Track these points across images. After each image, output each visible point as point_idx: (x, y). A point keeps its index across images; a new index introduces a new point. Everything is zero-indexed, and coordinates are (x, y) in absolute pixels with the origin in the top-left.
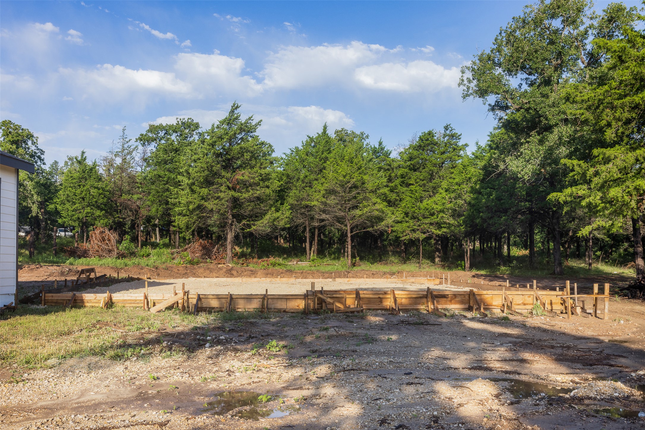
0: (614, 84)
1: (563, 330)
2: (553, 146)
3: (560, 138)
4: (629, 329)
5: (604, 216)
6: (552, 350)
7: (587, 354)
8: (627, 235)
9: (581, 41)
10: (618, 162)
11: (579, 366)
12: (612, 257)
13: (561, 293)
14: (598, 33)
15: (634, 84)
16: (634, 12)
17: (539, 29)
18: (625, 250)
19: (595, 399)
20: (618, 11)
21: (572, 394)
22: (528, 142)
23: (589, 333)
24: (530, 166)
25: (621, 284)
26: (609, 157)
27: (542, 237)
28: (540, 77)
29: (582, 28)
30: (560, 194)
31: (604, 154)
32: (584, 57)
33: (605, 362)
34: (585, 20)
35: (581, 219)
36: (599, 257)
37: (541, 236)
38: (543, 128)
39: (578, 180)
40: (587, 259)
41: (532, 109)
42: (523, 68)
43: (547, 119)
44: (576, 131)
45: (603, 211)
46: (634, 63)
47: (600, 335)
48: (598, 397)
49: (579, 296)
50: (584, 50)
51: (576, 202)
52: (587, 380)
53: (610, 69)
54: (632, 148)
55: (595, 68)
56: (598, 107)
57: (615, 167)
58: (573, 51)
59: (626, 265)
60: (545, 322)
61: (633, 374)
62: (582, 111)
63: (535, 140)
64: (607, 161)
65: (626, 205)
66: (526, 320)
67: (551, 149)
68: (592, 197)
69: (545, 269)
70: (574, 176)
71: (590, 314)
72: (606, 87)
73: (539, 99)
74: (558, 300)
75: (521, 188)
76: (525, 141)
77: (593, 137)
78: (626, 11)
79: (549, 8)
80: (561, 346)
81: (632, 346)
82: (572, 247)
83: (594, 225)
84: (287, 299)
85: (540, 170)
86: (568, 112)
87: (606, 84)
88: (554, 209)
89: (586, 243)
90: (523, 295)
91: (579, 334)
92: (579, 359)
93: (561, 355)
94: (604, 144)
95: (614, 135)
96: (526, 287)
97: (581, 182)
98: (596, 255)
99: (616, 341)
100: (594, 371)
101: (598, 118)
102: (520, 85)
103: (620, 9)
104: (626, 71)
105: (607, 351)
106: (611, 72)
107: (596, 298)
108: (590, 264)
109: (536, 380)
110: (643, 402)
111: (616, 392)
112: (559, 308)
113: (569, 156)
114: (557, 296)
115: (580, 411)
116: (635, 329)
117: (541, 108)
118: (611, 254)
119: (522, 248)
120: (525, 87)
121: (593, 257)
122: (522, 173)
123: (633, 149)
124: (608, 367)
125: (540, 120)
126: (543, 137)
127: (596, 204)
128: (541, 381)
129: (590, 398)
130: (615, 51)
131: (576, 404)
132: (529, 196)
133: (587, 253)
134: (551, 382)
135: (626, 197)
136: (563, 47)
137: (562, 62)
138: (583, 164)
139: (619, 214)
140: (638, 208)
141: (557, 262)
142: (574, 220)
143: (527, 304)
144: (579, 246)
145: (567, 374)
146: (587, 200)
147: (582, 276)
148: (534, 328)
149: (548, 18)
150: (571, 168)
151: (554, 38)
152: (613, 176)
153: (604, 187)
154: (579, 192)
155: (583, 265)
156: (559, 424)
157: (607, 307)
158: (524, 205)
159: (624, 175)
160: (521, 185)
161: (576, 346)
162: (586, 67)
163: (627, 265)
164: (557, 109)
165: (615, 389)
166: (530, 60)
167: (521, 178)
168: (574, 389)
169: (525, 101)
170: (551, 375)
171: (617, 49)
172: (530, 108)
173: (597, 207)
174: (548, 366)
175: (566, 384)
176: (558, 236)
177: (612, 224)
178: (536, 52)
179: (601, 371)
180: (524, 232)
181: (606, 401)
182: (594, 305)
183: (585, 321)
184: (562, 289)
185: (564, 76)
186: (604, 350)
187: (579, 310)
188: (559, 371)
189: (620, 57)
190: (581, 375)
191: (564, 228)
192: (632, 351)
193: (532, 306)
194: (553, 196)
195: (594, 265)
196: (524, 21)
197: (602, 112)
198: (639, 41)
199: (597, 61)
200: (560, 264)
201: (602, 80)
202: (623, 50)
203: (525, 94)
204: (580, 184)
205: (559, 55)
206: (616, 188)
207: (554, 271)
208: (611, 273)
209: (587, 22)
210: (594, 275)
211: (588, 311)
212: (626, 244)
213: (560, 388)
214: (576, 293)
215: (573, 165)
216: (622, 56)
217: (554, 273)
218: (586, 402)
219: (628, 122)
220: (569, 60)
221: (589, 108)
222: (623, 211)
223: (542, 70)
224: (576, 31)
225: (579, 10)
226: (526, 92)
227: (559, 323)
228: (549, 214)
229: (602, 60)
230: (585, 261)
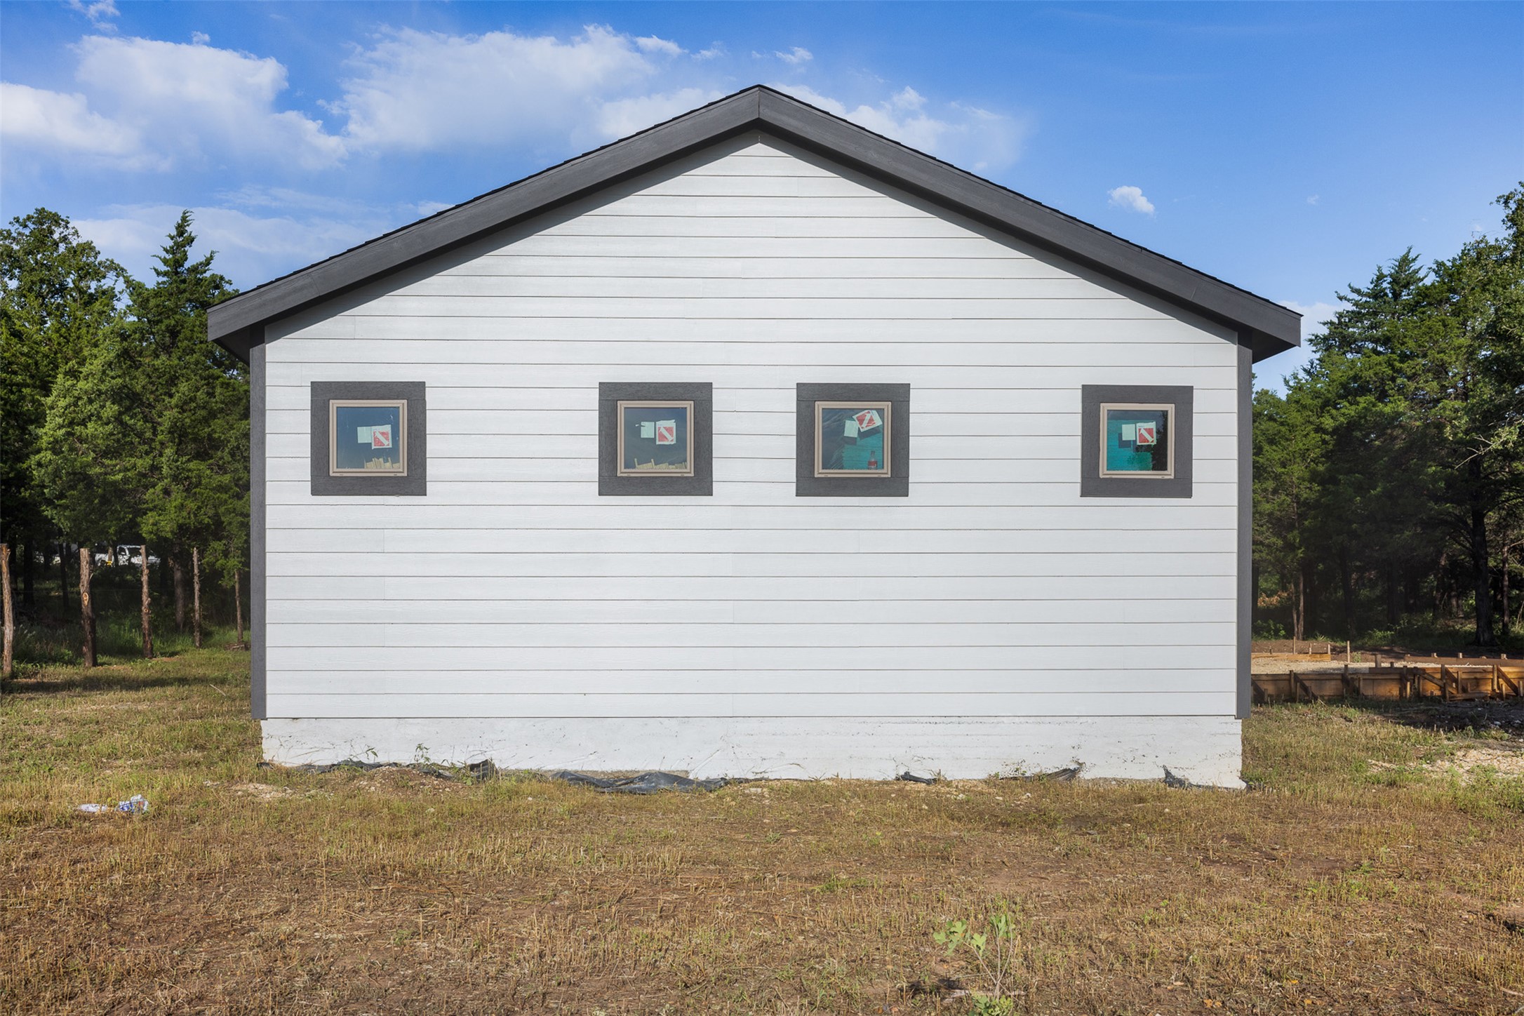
84: (1374, 679)
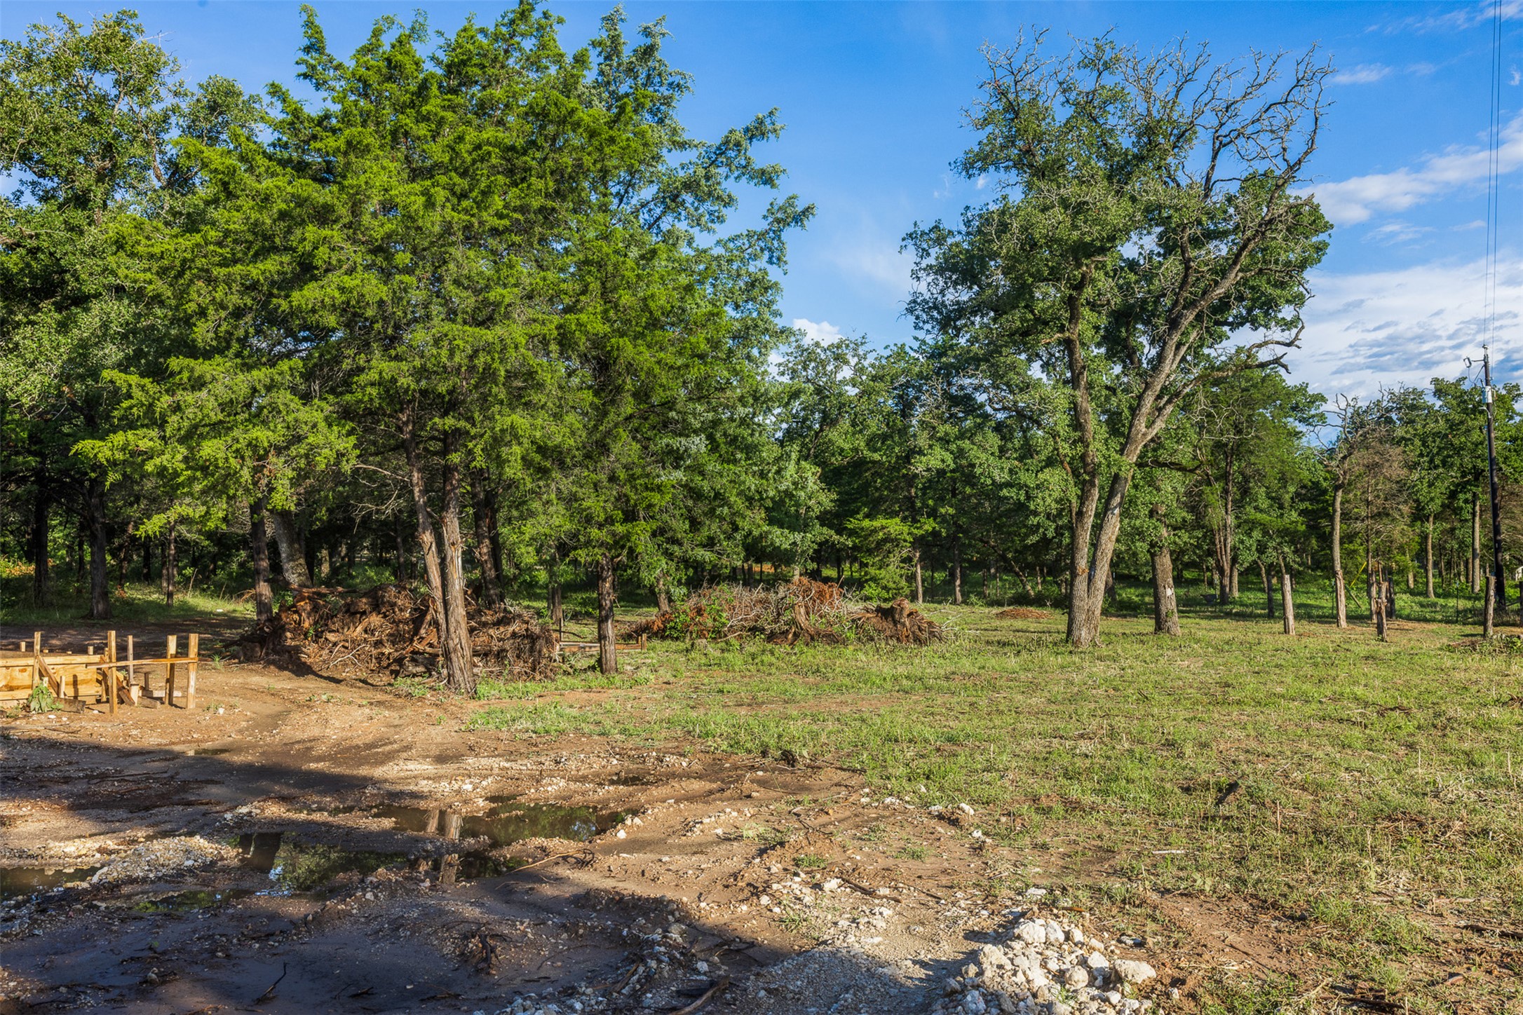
0: (213, 234)
1: (96, 739)
2: (89, 338)
3: (105, 325)
4: (234, 724)
5: (192, 495)
6: (65, 787)
7: (142, 786)
8: (244, 535)
9: (156, 133)
10: (219, 389)
11: (122, 813)
12: (217, 578)
13: (97, 658)
14: (189, 127)
15: (251, 243)
16: (256, 106)
17: (64, 85)
18: (241, 565)
19: (145, 880)
20: (227, 94)
21: (95, 879)
22: (33, 323)
23: (152, 740)
24: (35, 377)
25: (228, 633)
26: (200, 377)
27: (67, 536)
28: (64, 187)
29: (157, 108)
30: (101, 443)
31: (192, 371)
32: (161, 167)
33: (176, 798)
34: (163, 92)
35: (154, 500)
36: (188, 579)
37: (66, 532)
38: (69, 298)
39: (139, 416)
40: (165, 584)
41: (43, 253)
42: (25, 158)
43: (77, 280)
44: (138, 316)
45: (190, 485)
46: (251, 203)
47: (173, 743)
48: (151, 875)
49: (136, 662)
50: (161, 152)
51: (133, 463)
52: (134, 841)
53: (207, 203)
54: (244, 365)
55: (183, 195)
56: (181, 274)
57: (212, 399)
58: (137, 150)
59: (240, 596)
60: (55, 725)
61: (228, 816)
62: (149, 276)
63: (49, 320)
64: (198, 384)
65: (231, 475)
66: (13, 724)
67: (84, 345)
68: (167, 456)
69: (70, 607)
70: (131, 408)
71: (160, 699)
72: (198, 238)
73: (62, 234)
74: (92, 673)
75: (19, 423)
76: (25, 320)
77: (173, 332)
78: (241, 99)
79: (87, 45)
80: (86, 776)
81: (235, 758)
82: (135, 557)
83: (172, 515)
85: (58, 388)
86: (122, 272)
87: (198, 231)
88: (93, 475)
89: (163, 551)
90: (7, 667)
91: (132, 744)
92: (122, 798)
93: (85, 795)
94: (193, 351)
95: (211, 335)
96: (18, 647)
97: (146, 422)
98: (184, 575)
99: (205, 751)
100: (152, 820)
101: (182, 295)
102: (18, 195)
103: (231, 92)
104: (235, 213)
105: (185, 775)
106: (211, 209)
107: (172, 666)
108: (170, 595)
109: (16, 862)
110: (239, 869)
111: (188, 859)
112: (93, 692)
113: (123, 367)
114: (87, 665)
115: (109, 913)
116: (244, 724)
117: (66, 254)
118: (214, 571)
119: (20, 558)
120: (29, 200)
121: (177, 578)
122: (18, 390)
123: (247, 367)
124: (181, 808)
125: (63, 279)
126: (68, 318)
127: (175, 470)
128: (28, 861)
129: (132, 881)
130: (216, 170)
131: (103, 900)
132: (35, 444)
133: (165, 572)
134: (52, 861)
135: (232, 460)
136: (117, 136)
137: (114, 165)
138: (149, 386)
139: (222, 492)
140: (255, 484)
141: (98, 590)
142: (137, 500)
143: (18, 688)
144: (147, 558)
145: (91, 836)
146: (157, 461)
147: (151, 620)
148: (29, 741)
149: (84, 66)
150: (125, 391)
151: (98, 112)
152: (208, 416)
153: (191, 436)
154: (140, 443)
155: (155, 596)
156: (55, 954)
157: (192, 683)
158: (24, 463)
159: (229, 415)
160: (17, 417)
161: (120, 772)
162: (163, 188)
163: (243, 595)
164: (100, 263)
165: (187, 852)
166: (43, 144)
167: (14, 401)
168: (103, 866)
169: (28, 232)
170: (52, 844)
171: (220, 168)
172: (38, 249)
173: (178, 476)
174: (50, 825)
175: (85, 859)
176: (100, 534)
177: (207, 512)
178: (56, 129)
179: (167, 818)
180: (26, 523)
181: (166, 881)
182: (167, 681)
183: (148, 714)
184: (99, 650)
185: (118, 196)
186: (177, 774)
187: (135, 693)
188: (76, 833)
189: (225, 185)
190: (122, 834)
191: (116, 515)
192: (234, 769)
193: (30, 692)
194: (87, 446)
195: (178, 597)
196: (29, 57)
197: (189, 285)
198: (260, 162)
199: (186, 180)
200: (105, 595)
201: (193, 223)
202: (232, 172)
203: (29, 217)
204: (142, 426)
205: (108, 150)
206: (215, 441)
207: (92, 610)
208: (211, 613)
209: (169, 101)
210: (177, 617)
211: (156, 694)
212: (243, 554)
213: (72, 870)
214: (131, 657)
215: (130, 385)
216: (228, 183)
217: (91, 615)
218: (126, 890)
219: (238, 313)
220: (130, 165)
221: (163, 272)
222: (227, 487)
223: (69, 173)
224: (144, 110)
225: (152, 71)
226: (31, 210)
227: (89, 725)
228: (82, 484)
229: (197, 181)
230: (161, 587)
